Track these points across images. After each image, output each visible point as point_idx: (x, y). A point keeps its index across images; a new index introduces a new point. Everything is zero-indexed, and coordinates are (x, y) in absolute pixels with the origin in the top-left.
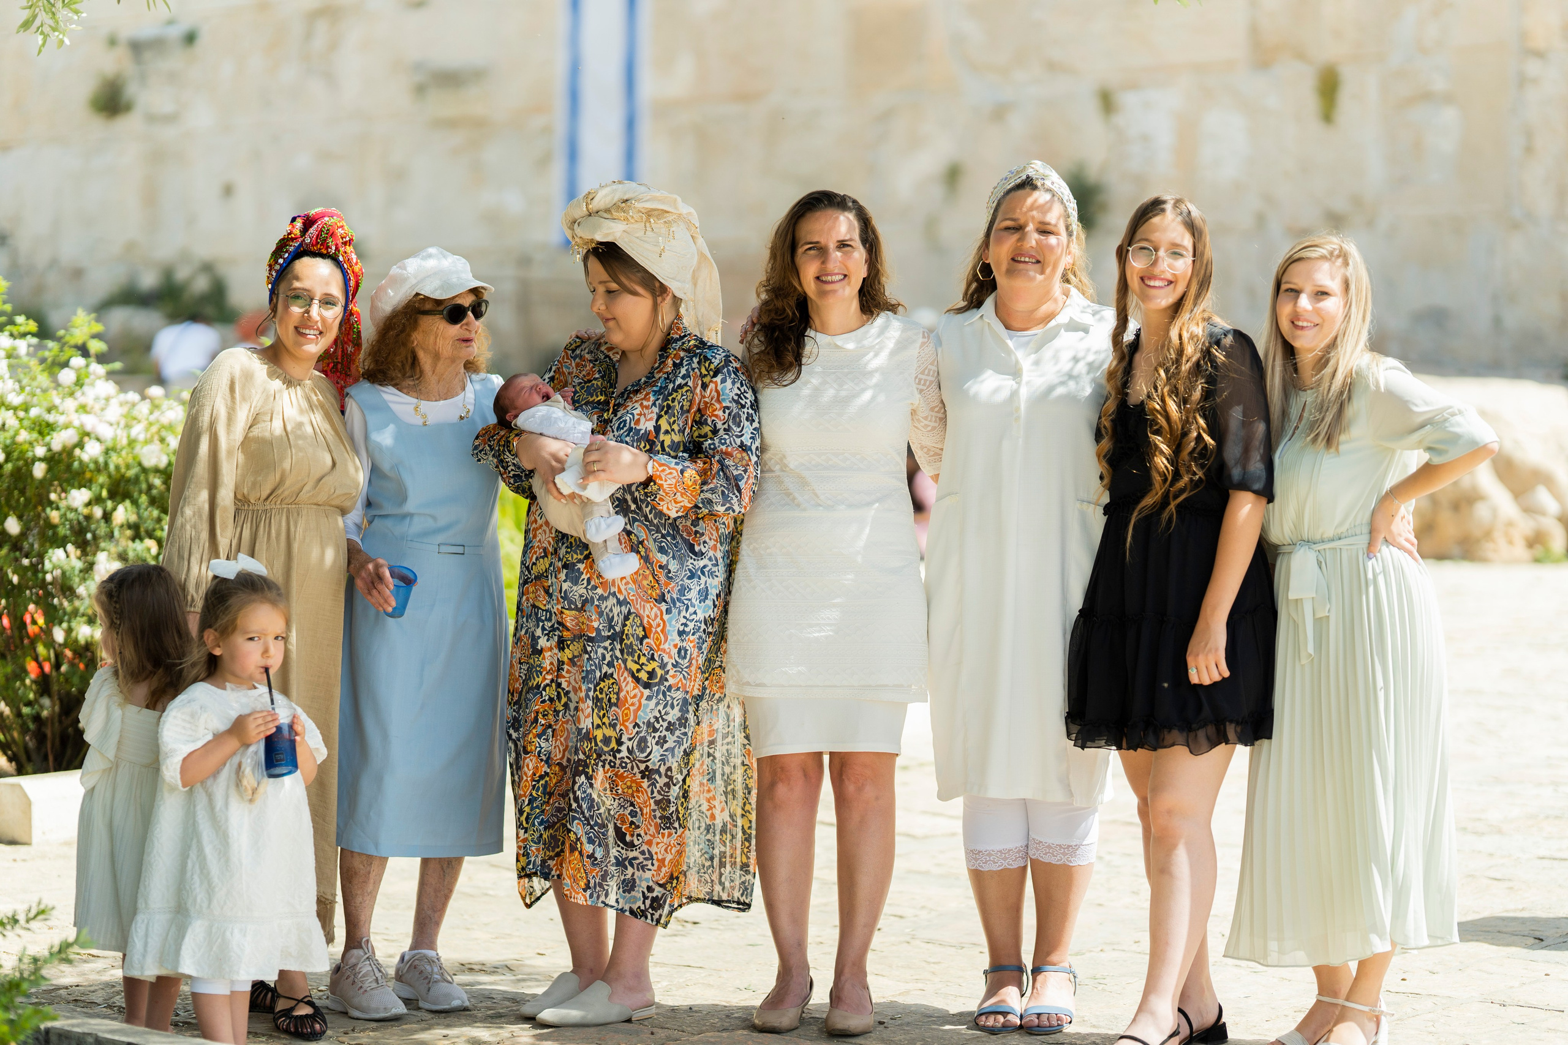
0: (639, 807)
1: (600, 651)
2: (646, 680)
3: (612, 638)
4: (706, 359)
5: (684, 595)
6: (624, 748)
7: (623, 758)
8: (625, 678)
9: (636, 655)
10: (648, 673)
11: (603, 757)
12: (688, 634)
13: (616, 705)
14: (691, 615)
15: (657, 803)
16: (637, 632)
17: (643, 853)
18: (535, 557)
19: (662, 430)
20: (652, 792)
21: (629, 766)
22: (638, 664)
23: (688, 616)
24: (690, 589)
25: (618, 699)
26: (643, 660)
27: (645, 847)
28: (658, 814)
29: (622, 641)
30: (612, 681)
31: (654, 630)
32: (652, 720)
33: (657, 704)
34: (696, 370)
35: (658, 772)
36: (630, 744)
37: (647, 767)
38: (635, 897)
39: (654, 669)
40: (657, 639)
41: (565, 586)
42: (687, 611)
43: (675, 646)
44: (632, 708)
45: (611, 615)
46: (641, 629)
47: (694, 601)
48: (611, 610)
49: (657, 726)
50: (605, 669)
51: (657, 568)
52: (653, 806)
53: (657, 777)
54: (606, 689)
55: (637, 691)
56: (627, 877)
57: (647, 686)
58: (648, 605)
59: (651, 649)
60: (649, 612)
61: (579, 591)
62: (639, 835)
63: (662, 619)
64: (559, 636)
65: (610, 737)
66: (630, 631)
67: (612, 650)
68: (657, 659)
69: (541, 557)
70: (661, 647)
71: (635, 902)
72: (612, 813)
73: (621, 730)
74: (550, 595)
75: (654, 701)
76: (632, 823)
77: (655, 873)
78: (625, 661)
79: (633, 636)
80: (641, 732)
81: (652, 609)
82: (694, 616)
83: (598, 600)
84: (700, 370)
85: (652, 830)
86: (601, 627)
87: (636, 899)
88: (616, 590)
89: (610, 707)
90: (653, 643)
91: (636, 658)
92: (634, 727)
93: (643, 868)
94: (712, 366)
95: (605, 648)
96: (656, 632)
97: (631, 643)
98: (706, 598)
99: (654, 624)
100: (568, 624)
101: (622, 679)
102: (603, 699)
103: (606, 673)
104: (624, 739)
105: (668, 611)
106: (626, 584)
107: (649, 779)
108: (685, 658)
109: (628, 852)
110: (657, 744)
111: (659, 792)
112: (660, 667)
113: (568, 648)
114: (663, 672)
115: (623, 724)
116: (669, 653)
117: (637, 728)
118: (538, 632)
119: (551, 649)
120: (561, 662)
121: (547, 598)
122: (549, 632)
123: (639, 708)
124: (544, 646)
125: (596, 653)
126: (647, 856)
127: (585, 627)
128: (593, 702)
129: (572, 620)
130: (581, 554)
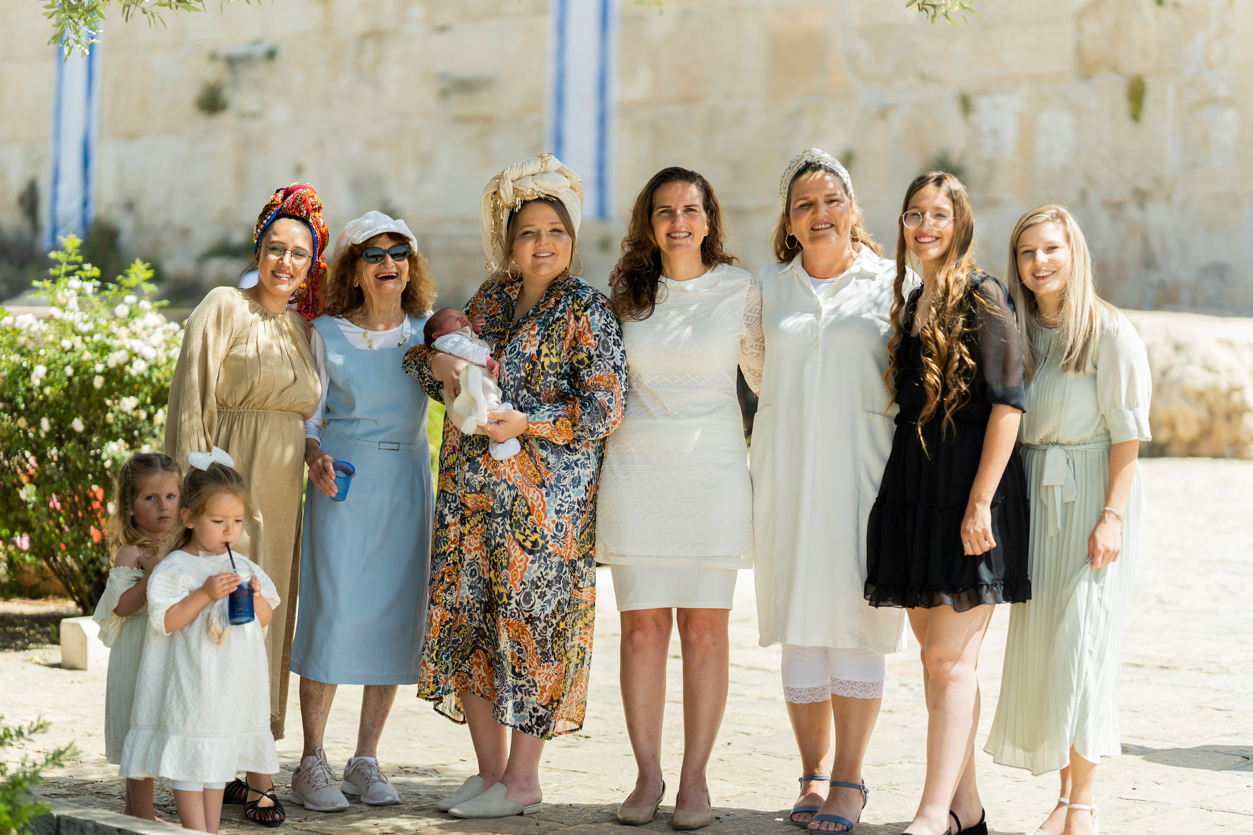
0: (525, 646)
1: (494, 525)
2: (530, 548)
3: (503, 515)
4: (578, 296)
5: (560, 482)
6: (513, 601)
7: (513, 609)
8: (514, 547)
9: (522, 528)
10: (532, 542)
12: (564, 512)
13: (506, 568)
14: (565, 498)
15: (538, 642)
16: (523, 511)
17: (528, 681)
18: (448, 452)
19: (543, 354)
20: (534, 634)
21: (517, 615)
22: (524, 535)
23: (563, 498)
24: (565, 478)
25: (508, 563)
26: (528, 532)
27: (530, 677)
28: (539, 651)
29: (511, 517)
30: (503, 549)
31: (536, 509)
32: (535, 579)
33: (540, 567)
34: (571, 306)
35: (539, 619)
36: (517, 598)
37: (531, 615)
38: (524, 716)
39: (536, 539)
40: (539, 516)
41: (468, 475)
42: (562, 495)
43: (553, 522)
44: (519, 570)
45: (502, 497)
46: (526, 508)
47: (568, 487)
48: (503, 493)
49: (539, 584)
50: (498, 539)
51: (538, 461)
52: (535, 645)
53: (538, 623)
54: (499, 555)
55: (523, 556)
56: (517, 700)
57: (531, 552)
58: (532, 490)
59: (534, 524)
60: (533, 495)
61: (478, 479)
62: (525, 668)
63: (542, 500)
64: (462, 514)
65: (503, 593)
66: (518, 510)
67: (503, 524)
68: (539, 531)
69: (452, 453)
70: (542, 522)
71: (523, 720)
72: (505, 652)
73: (511, 587)
74: (456, 483)
75: (537, 564)
76: (519, 658)
77: (539, 697)
78: (513, 533)
79: (520, 513)
80: (526, 588)
81: (534, 492)
82: (568, 499)
83: (493, 485)
84: (573, 306)
85: (535, 663)
86: (495, 507)
87: (524, 718)
88: (507, 478)
89: (502, 570)
90: (535, 519)
91: (522, 531)
92: (521, 585)
93: (529, 693)
94: (583, 303)
95: (498, 523)
96: (538, 510)
97: (519, 519)
98: (579, 484)
99: (536, 504)
100: (469, 505)
101: (511, 547)
102: (497, 563)
103: (499, 542)
104: (513, 594)
105: (548, 494)
106: (514, 473)
107: (532, 624)
108: (561, 531)
109: (518, 681)
110: (539, 597)
111: (539, 634)
112: (541, 538)
113: (469, 523)
114: (544, 542)
115: (512, 583)
116: (548, 528)
117: (523, 586)
118: (446, 511)
119: (455, 524)
120: (463, 535)
121: (453, 485)
122: (455, 511)
123: (525, 569)
124: (450, 522)
125: (492, 525)
126: (532, 684)
127: (483, 504)
128: (490, 564)
129: (472, 501)
130: (480, 450)
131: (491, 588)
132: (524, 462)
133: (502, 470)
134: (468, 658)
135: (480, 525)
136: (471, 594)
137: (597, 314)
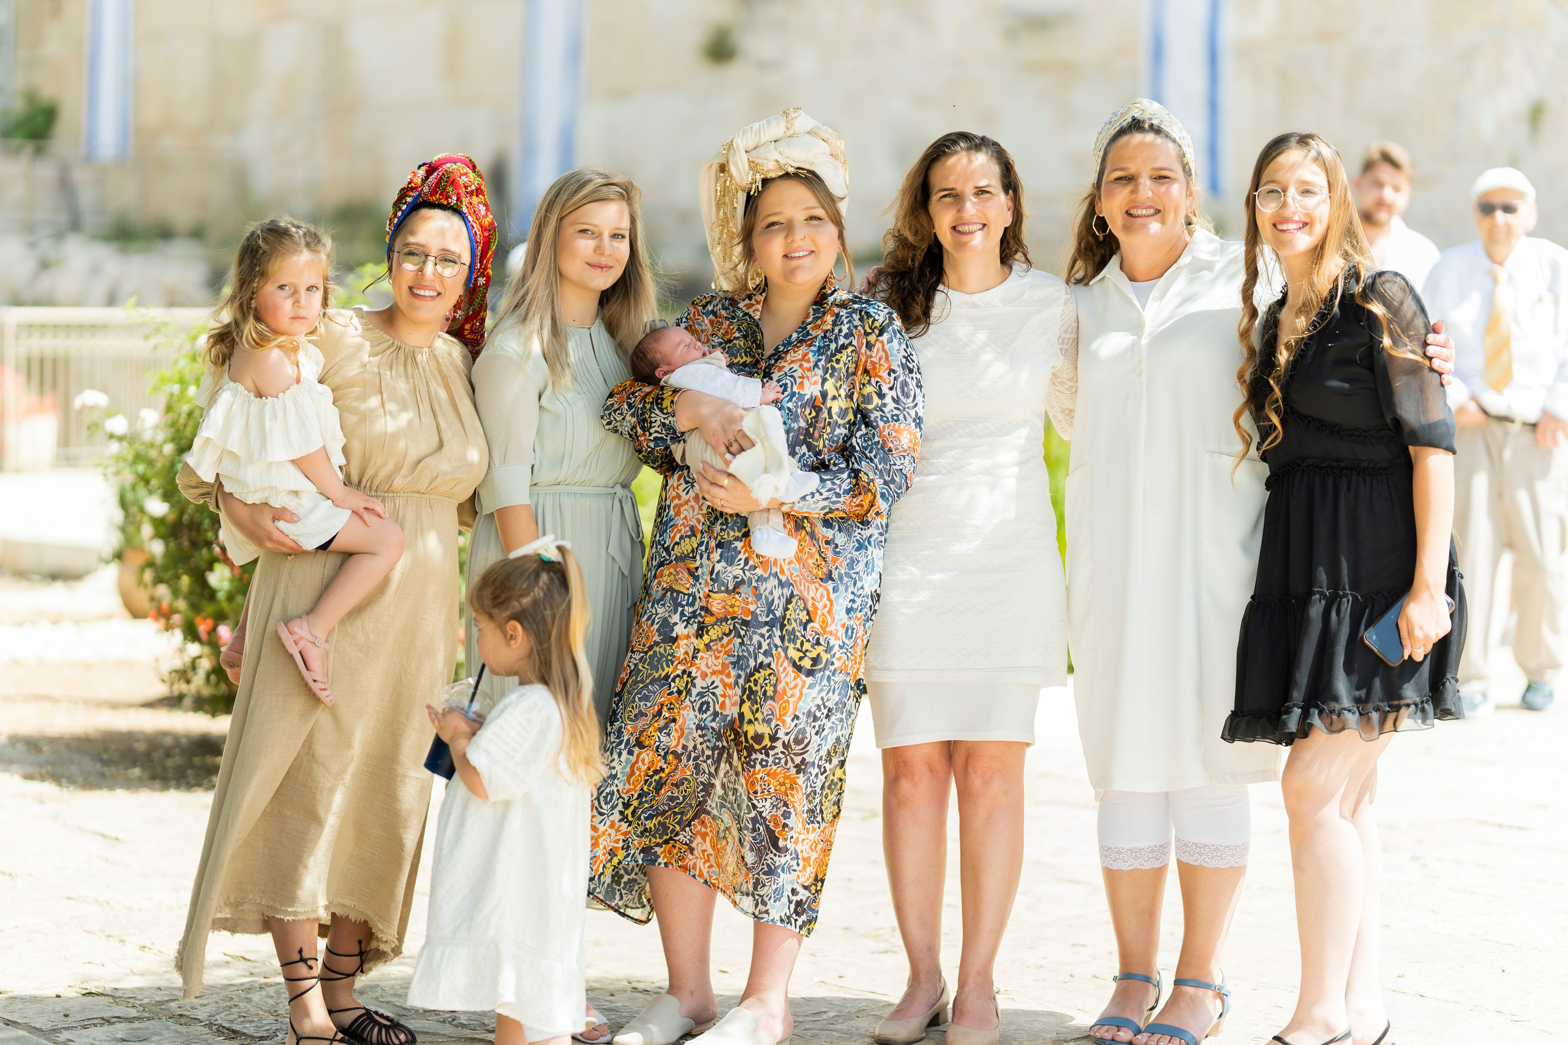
0: (795, 804)
1: (756, 638)
2: (809, 667)
3: (771, 624)
4: (868, 315)
5: (852, 569)
6: (779, 744)
7: (778, 754)
8: (785, 668)
9: (799, 642)
10: (813, 659)
11: (754, 756)
12: (854, 611)
13: (772, 698)
14: (858, 590)
16: (801, 617)
17: (791, 854)
18: (678, 536)
19: (830, 395)
20: (805, 787)
21: (783, 761)
22: (801, 651)
23: (856, 591)
24: (858, 562)
25: (775, 692)
26: (807, 646)
27: (792, 848)
28: (806, 809)
29: (783, 626)
31: (819, 612)
32: (813, 709)
33: (820, 691)
34: (860, 328)
35: (815, 764)
37: (803, 759)
38: (781, 904)
39: (819, 655)
40: (823, 622)
41: (718, 567)
42: (854, 587)
43: (844, 625)
44: (791, 700)
46: (805, 612)
47: (861, 574)
48: (771, 593)
49: (818, 714)
50: (761, 658)
53: (812, 773)
54: (761, 681)
55: (798, 680)
57: (810, 673)
58: (813, 587)
59: (817, 633)
60: (815, 593)
61: (731, 573)
62: (792, 838)
63: (829, 599)
64: (700, 622)
65: (762, 733)
66: (793, 616)
67: (770, 637)
68: (822, 642)
69: (686, 536)
70: (828, 629)
71: (783, 910)
72: (764, 815)
73: (777, 725)
74: (697, 579)
75: (817, 688)
76: (785, 825)
77: (799, 873)
78: (785, 650)
79: (795, 621)
80: (800, 723)
81: (817, 589)
82: (861, 591)
83: (757, 581)
84: (864, 327)
85: (799, 826)
86: (758, 612)
87: (784, 906)
88: (778, 570)
89: (765, 701)
90: (818, 626)
91: (798, 645)
92: (793, 720)
93: (789, 869)
94: (877, 324)
95: (762, 636)
96: (823, 614)
97: (793, 629)
98: (871, 570)
99: (819, 606)
100: (714, 609)
101: (781, 669)
102: (757, 691)
103: (762, 663)
104: (780, 734)
105: (835, 589)
106: (789, 564)
107: (804, 773)
108: (851, 637)
109: (777, 856)
110: (816, 733)
111: (810, 785)
112: (826, 651)
113: (707, 634)
114: (828, 656)
115: (780, 719)
116: (835, 635)
118: (676, 618)
119: (688, 637)
120: (697, 650)
121: (691, 581)
122: (689, 618)
123: (800, 699)
124: (680, 633)
125: (751, 639)
126: (794, 855)
127: (736, 609)
128: (744, 693)
129: (719, 604)
130: (739, 531)
131: (741, 726)
132: (803, 548)
134: (689, 825)
135: (726, 639)
136: (700, 736)
137: (895, 341)
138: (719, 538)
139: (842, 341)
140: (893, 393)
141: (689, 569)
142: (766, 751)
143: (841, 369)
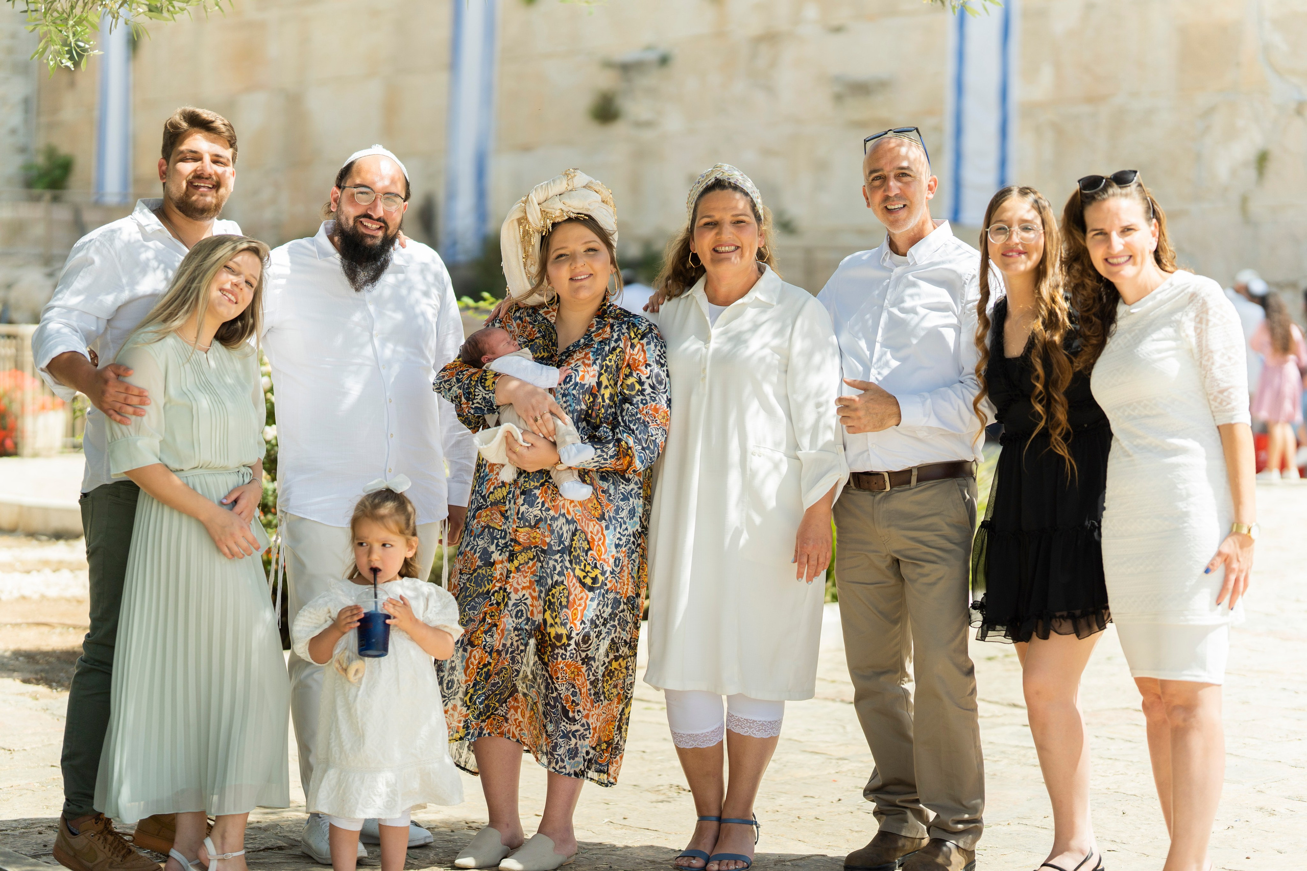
0: (579, 688)
1: (551, 563)
2: (590, 584)
3: (562, 552)
5: (618, 515)
6: (572, 642)
7: (571, 650)
8: (574, 584)
9: (583, 564)
10: (592, 578)
11: (556, 651)
12: (621, 546)
13: (566, 607)
14: (623, 531)
15: (591, 683)
16: (583, 545)
17: (583, 725)
18: (492, 487)
19: (603, 385)
20: (589, 675)
21: (574, 655)
22: (584, 571)
23: (621, 531)
24: (623, 509)
25: (568, 602)
26: (588, 568)
27: (584, 721)
28: (592, 692)
29: (570, 553)
30: (562, 587)
31: (596, 543)
32: (595, 618)
33: (599, 604)
34: (626, 334)
35: (594, 659)
36: (577, 638)
37: (587, 655)
39: (596, 576)
40: (599, 551)
41: (523, 509)
42: (620, 528)
43: (613, 556)
44: (579, 608)
45: (561, 533)
46: (586, 542)
47: (625, 519)
48: (561, 528)
49: (598, 622)
51: (600, 493)
52: (588, 686)
53: (593, 663)
54: (557, 594)
55: (583, 594)
56: (572, 746)
57: (591, 589)
58: (591, 523)
59: (595, 559)
60: (592, 528)
61: (532, 512)
62: (579, 711)
63: (603, 534)
64: (510, 550)
65: (562, 634)
66: (578, 545)
67: (562, 561)
68: (599, 567)
70: (602, 557)
71: (578, 766)
72: (562, 695)
73: (571, 627)
75: (596, 602)
76: (573, 701)
77: (590, 739)
78: (573, 570)
79: (580, 548)
80: (586, 628)
81: (594, 526)
82: (626, 531)
83: (550, 520)
84: (629, 334)
85: (588, 705)
86: (552, 543)
87: (579, 763)
88: (566, 512)
89: (561, 609)
90: (596, 554)
91: (582, 567)
92: (581, 624)
93: (583, 737)
95: (556, 561)
96: (598, 545)
97: (578, 555)
98: (634, 516)
99: (596, 539)
100: (521, 540)
101: (571, 585)
102: (554, 602)
103: (557, 581)
104: (573, 634)
105: (607, 528)
106: (574, 507)
107: (587, 664)
108: (619, 566)
109: (571, 726)
110: (597, 636)
111: (594, 674)
112: (601, 574)
113: (517, 559)
114: (603, 578)
115: (572, 623)
116: (608, 563)
117: (583, 625)
118: (493, 548)
119: (502, 562)
120: (509, 572)
121: (503, 520)
122: (503, 548)
123: (585, 608)
124: (496, 559)
125: (548, 563)
126: (586, 727)
127: (537, 540)
128: (545, 604)
129: (525, 535)
130: (538, 482)
131: (545, 629)
133: (561, 504)
134: (505, 702)
135: (531, 563)
136: (516, 635)
137: (652, 345)
138: (523, 487)
139: (613, 344)
140: (650, 381)
141: (500, 512)
142: (565, 647)
143: (612, 365)
